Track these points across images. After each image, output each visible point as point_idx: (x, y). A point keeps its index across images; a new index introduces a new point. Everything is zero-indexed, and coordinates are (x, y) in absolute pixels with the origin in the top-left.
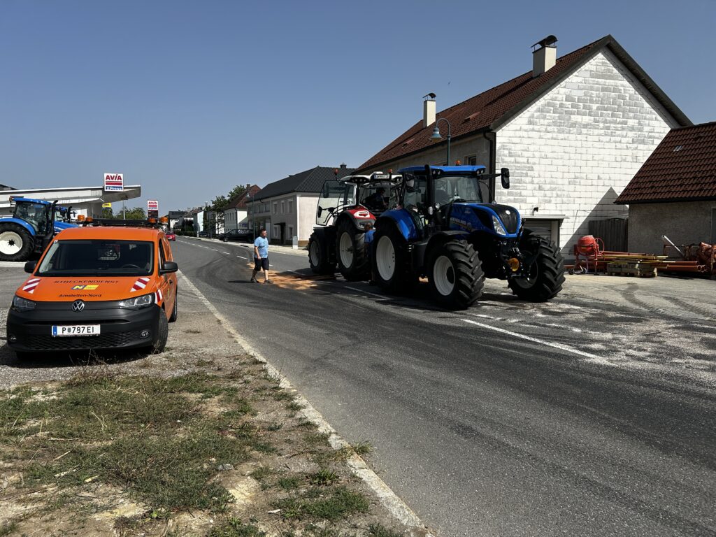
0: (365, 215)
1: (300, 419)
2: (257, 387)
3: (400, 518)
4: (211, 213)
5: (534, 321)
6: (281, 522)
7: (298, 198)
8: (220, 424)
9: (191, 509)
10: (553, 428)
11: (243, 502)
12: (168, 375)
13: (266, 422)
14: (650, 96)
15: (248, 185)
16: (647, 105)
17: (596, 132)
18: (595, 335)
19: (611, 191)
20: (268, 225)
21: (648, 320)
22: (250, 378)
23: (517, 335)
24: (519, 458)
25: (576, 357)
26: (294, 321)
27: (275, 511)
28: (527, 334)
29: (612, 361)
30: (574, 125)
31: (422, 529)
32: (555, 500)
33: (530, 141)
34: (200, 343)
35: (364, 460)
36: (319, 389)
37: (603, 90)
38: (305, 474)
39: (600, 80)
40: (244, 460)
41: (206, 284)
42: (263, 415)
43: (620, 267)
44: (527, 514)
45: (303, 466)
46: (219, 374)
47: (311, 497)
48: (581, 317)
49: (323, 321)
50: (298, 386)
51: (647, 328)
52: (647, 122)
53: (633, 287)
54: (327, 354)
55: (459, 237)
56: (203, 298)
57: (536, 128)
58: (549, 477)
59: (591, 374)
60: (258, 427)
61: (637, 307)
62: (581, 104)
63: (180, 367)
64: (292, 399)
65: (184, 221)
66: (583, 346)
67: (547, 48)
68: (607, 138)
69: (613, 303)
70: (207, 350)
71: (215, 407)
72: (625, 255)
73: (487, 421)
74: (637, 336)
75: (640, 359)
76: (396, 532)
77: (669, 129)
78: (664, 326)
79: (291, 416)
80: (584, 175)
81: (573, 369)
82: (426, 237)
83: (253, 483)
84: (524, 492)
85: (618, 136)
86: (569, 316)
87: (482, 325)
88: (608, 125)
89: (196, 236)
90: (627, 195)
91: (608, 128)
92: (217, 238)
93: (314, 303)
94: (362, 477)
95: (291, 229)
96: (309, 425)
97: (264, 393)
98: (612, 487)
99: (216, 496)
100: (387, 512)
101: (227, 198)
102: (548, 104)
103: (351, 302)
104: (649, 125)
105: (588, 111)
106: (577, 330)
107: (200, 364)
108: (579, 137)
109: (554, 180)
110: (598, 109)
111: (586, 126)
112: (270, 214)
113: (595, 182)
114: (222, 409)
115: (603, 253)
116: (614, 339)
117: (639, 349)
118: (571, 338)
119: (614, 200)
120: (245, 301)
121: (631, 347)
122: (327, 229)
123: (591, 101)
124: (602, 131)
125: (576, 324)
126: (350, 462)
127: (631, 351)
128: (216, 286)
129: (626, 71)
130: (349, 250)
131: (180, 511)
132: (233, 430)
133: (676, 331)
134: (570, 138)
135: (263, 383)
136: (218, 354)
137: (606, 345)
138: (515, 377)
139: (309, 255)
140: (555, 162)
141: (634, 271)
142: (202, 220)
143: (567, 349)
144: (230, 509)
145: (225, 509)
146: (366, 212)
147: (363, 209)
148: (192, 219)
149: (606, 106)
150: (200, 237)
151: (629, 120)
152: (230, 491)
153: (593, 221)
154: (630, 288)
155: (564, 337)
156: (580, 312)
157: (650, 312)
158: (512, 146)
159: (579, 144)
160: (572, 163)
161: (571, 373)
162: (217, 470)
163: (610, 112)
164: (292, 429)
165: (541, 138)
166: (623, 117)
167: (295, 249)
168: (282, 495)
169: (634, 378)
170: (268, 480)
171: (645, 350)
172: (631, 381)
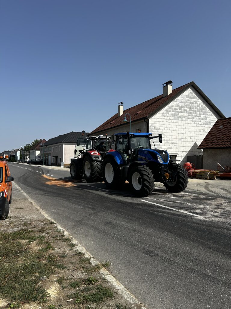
0: (96, 153)
1: (76, 251)
2: (54, 235)
3: (129, 300)
4: (24, 152)
5: (171, 200)
6: (74, 306)
7: (64, 145)
8: (38, 255)
9: (29, 301)
10: (187, 250)
11: (54, 296)
12: (10, 230)
13: (60, 253)
14: (209, 106)
15: (41, 139)
16: (208, 109)
17: (189, 120)
18: (197, 206)
19: (195, 144)
20: (50, 157)
21: (216, 199)
22: (50, 231)
23: (165, 207)
24: (176, 266)
25: (191, 216)
26: (66, 202)
27: (70, 300)
28: (169, 206)
29: (206, 218)
30: (180, 117)
31: (139, 304)
32: (195, 285)
33: (163, 123)
34: (23, 214)
35: (108, 271)
36: (82, 236)
37: (191, 103)
38: (82, 279)
39: (190, 99)
40: (52, 273)
41: (23, 185)
42: (58, 249)
43: (201, 175)
44: (184, 294)
45: (79, 275)
46: (35, 229)
47: (86, 291)
48: (189, 198)
49: (79, 202)
50: (72, 234)
51: (217, 203)
52: (208, 116)
53: (208, 184)
54: (83, 218)
55: (143, 164)
56: (23, 191)
57: (165, 118)
58: (190, 274)
59: (199, 224)
60: (56, 256)
61: (211, 193)
62: (183, 108)
63: (15, 226)
64: (70, 241)
65: (11, 155)
66: (193, 211)
67: (168, 86)
68: (193, 122)
69: (201, 192)
70: (28, 217)
71: (35, 247)
72: (203, 170)
73: (159, 248)
74: (214, 206)
75: (217, 217)
76: (127, 307)
77: (217, 119)
78: (224, 201)
79: (71, 250)
80: (185, 137)
81: (190, 222)
82: (128, 164)
83: (58, 286)
84: (181, 282)
85: (198, 121)
86: (185, 197)
87: (149, 202)
88: (193, 117)
89: (16, 162)
90: (202, 145)
91: (194, 118)
92: (26, 163)
93: (75, 193)
94: (108, 279)
95: (60, 159)
96: (80, 254)
97: (57, 238)
98: (218, 278)
99: (41, 294)
100: (122, 297)
101: (31, 145)
102: (170, 108)
103: (91, 193)
104: (209, 118)
105: (185, 111)
106: (189, 204)
107: (25, 224)
108: (182, 122)
109: (173, 139)
110: (189, 110)
111: (185, 117)
112: (51, 152)
113: (189, 140)
114: (39, 247)
115: (194, 170)
116: (205, 208)
117: (216, 212)
118: (187, 208)
119: (197, 148)
120: (43, 193)
121: (212, 211)
122: (78, 159)
123: (187, 107)
124: (191, 120)
125: (188, 201)
126: (102, 272)
127: (212, 213)
128: (28, 186)
129: (200, 96)
130: (89, 169)
131: (24, 303)
132: (45, 258)
133: (229, 203)
134: (179, 122)
135: (56, 233)
136: (33, 219)
137: (202, 211)
138: (167, 226)
139: (70, 171)
140: (173, 132)
141: (207, 177)
142: (19, 155)
143: (186, 213)
144: (49, 300)
145: (46, 300)
146: (96, 152)
147: (95, 151)
148: (15, 154)
149: (192, 109)
150: (18, 162)
151: (201, 115)
152: (47, 291)
153: (189, 156)
154: (206, 185)
155: (184, 207)
156: (189, 196)
157: (217, 195)
158: (156, 125)
159: (182, 124)
160: (180, 132)
161: (190, 224)
162: (40, 280)
163: (194, 112)
164: (73, 256)
165: (167, 122)
166: (199, 114)
167: (62, 168)
168: (73, 291)
169: (216, 225)
170: (65, 283)
171: (218, 213)
172: (215, 227)
